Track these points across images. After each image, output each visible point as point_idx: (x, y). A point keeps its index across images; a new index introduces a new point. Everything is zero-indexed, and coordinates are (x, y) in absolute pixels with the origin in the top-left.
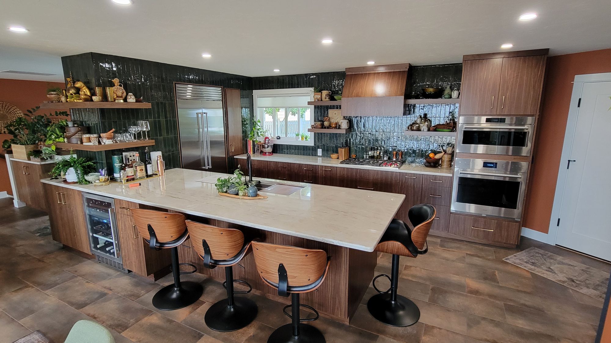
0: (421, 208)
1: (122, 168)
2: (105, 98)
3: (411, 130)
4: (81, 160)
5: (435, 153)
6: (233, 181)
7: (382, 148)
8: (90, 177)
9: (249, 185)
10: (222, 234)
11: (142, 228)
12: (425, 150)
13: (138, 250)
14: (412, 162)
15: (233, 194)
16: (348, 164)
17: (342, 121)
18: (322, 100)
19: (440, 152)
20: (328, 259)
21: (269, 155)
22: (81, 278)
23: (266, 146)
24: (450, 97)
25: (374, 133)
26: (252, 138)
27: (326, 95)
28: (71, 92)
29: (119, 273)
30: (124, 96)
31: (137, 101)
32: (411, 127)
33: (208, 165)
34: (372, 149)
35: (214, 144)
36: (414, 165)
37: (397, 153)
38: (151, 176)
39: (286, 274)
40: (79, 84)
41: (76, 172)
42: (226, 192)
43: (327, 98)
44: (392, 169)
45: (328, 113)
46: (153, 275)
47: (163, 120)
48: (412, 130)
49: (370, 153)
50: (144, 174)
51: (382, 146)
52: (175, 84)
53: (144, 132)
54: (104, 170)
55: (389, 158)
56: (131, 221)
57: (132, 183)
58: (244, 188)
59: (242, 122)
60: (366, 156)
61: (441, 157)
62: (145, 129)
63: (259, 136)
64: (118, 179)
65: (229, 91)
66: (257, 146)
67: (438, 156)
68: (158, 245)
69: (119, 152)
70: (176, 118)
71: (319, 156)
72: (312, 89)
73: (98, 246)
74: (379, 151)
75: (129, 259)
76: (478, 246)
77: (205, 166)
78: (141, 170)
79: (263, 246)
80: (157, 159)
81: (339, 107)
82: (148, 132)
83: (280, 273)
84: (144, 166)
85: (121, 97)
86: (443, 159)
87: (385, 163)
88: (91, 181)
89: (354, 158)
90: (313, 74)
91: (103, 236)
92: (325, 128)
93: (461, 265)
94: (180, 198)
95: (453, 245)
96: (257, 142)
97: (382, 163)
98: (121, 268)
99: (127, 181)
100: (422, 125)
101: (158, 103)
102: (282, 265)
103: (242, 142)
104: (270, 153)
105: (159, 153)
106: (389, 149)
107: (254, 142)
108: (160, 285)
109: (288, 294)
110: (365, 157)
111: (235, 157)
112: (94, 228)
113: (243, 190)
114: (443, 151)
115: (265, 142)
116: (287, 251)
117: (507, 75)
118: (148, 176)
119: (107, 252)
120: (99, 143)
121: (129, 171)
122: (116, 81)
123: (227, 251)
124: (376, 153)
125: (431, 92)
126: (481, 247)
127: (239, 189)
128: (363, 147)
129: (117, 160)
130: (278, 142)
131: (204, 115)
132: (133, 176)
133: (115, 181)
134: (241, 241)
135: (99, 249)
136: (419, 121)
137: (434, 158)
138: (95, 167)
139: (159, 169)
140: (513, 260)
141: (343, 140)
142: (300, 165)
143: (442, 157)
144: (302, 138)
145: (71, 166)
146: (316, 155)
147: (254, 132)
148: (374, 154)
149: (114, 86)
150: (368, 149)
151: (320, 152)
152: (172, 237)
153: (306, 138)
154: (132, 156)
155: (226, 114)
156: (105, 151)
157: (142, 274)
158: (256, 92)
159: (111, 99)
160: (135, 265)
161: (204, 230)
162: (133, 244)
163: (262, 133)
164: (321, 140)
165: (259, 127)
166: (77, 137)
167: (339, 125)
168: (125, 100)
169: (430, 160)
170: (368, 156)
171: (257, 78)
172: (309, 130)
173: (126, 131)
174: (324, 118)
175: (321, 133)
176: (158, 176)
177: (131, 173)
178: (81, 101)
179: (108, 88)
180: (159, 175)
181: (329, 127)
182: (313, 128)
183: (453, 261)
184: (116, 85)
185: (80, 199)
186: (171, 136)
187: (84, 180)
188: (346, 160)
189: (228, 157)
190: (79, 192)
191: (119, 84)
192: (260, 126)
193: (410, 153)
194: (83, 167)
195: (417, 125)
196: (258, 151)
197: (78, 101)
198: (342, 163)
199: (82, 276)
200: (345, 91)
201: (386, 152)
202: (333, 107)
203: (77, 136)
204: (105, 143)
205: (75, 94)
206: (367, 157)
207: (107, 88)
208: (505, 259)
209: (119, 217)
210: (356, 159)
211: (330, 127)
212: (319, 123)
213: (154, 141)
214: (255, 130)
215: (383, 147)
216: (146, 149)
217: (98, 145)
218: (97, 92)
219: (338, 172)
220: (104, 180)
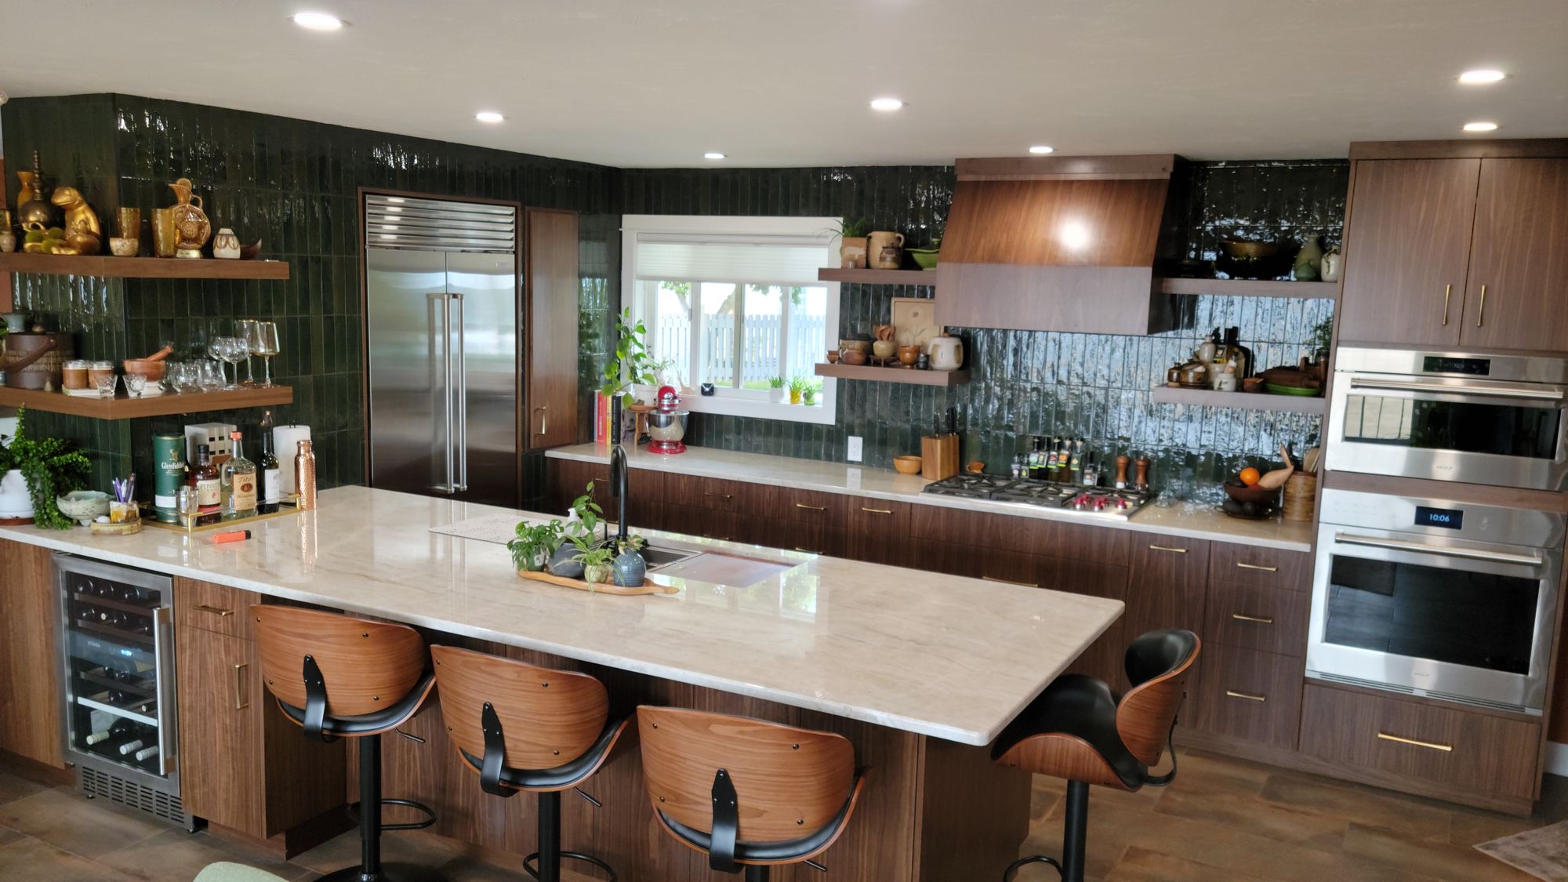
0: (1161, 642)
1: (187, 479)
2: (147, 241)
3: (1177, 384)
4: (47, 445)
5: (1263, 466)
6: (569, 532)
7: (1079, 444)
8: (76, 505)
9: (621, 549)
10: (547, 685)
11: (281, 668)
12: (1231, 455)
13: (241, 751)
14: (1183, 498)
15: (567, 575)
16: (953, 494)
17: (938, 341)
18: (868, 266)
19: (1280, 466)
20: (859, 772)
21: (672, 452)
22: (38, 841)
23: (663, 418)
24: (1317, 277)
25: (1049, 388)
26: (611, 388)
27: (884, 248)
28: (32, 218)
29: (161, 831)
30: (203, 239)
31: (246, 255)
32: (1178, 376)
33: (457, 480)
34: (1043, 445)
35: (479, 401)
36: (1188, 507)
37: (1129, 463)
38: (273, 508)
39: (736, 804)
40: (64, 197)
41: (29, 484)
42: (542, 569)
43: (889, 258)
44: (1112, 517)
45: (889, 311)
46: (282, 837)
47: (316, 317)
48: (1183, 385)
49: (1033, 458)
50: (252, 500)
51: (1077, 435)
52: (364, 194)
53: (257, 359)
54: (126, 481)
55: (1102, 481)
56: (227, 652)
57: (211, 531)
58: (605, 557)
59: (581, 327)
60: (1020, 471)
61: (1280, 483)
62: (262, 350)
63: (637, 382)
64: (170, 514)
65: (539, 220)
66: (627, 419)
67: (1270, 480)
68: (329, 726)
69: (175, 423)
70: (360, 312)
71: (852, 462)
72: (835, 223)
73: (90, 740)
74: (1065, 452)
75: (204, 781)
76: (1398, 802)
77: (444, 481)
78: (246, 488)
79: (672, 716)
80: (296, 453)
81: (925, 292)
82: (271, 358)
83: (718, 801)
84: (254, 475)
85: (196, 240)
86: (1290, 490)
87: (1084, 497)
88: (79, 518)
89: (976, 476)
90: (841, 170)
91: (110, 703)
92: (877, 363)
93: (1321, 856)
94: (394, 583)
95: (1310, 794)
96: (630, 404)
97: (1075, 495)
98: (169, 815)
99: (200, 521)
100: (1216, 368)
101: (307, 261)
102: (725, 773)
103: (577, 401)
104: (676, 444)
105: (303, 433)
106: (1102, 447)
107: (617, 401)
108: (306, 870)
109: (737, 868)
110: (1016, 472)
111: (550, 454)
112: (83, 675)
113: (599, 562)
114: (1288, 463)
115: (660, 405)
116: (742, 733)
117: (1496, 215)
118: (264, 509)
119: (120, 758)
120: (121, 390)
121: (208, 490)
122: (183, 186)
123: (556, 742)
124: (1056, 461)
125: (1249, 257)
126: (1409, 805)
127: (588, 560)
128: (1011, 434)
129: (171, 451)
130: (708, 406)
131: (454, 302)
132: (218, 505)
133: (155, 520)
134: (598, 713)
135: (92, 750)
136: (1206, 354)
137: (1256, 484)
138: (89, 471)
139: (303, 487)
140: (1510, 850)
141: (937, 409)
142: (780, 490)
143: (1286, 482)
144: (794, 394)
145: (14, 466)
146: (841, 457)
147: (619, 364)
148: (1047, 464)
149: (175, 202)
150: (1029, 442)
151: (855, 447)
152: (378, 699)
153: (808, 396)
154: (217, 439)
155: (524, 298)
156: (131, 419)
157: (247, 830)
158: (632, 224)
159: (167, 246)
160: (226, 801)
161: (492, 674)
162: (225, 730)
163: (649, 371)
164: (862, 407)
165: (636, 350)
166: (42, 367)
167: (927, 356)
168: (207, 251)
169: (1242, 493)
170: (1027, 468)
171: (639, 171)
172: (820, 370)
173: (199, 354)
174: (874, 327)
175: (863, 382)
176: (299, 511)
177: (214, 495)
178: (72, 252)
179: (159, 210)
180: (302, 508)
181: (892, 361)
182: (833, 362)
183: (1300, 843)
184: (181, 199)
185: (41, 575)
186: (340, 373)
187: (56, 514)
188: (947, 480)
189: (524, 452)
190: (43, 552)
191: (191, 197)
192: (641, 346)
193: (1176, 464)
194: (52, 468)
195: (1200, 369)
196: (630, 434)
197: (63, 252)
198: (931, 491)
199: (41, 834)
200: (952, 240)
201: (1090, 458)
202: (905, 291)
203: (44, 364)
204: (139, 394)
205: (48, 225)
206: (1024, 474)
207: (156, 212)
208: (1483, 847)
209: (185, 637)
210: (984, 478)
211: (894, 361)
212: (857, 344)
213: (289, 390)
214: (623, 360)
215: (1082, 440)
216: (266, 418)
217: (116, 396)
218: (124, 225)
219: (916, 523)
220: (125, 514)
